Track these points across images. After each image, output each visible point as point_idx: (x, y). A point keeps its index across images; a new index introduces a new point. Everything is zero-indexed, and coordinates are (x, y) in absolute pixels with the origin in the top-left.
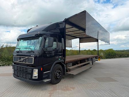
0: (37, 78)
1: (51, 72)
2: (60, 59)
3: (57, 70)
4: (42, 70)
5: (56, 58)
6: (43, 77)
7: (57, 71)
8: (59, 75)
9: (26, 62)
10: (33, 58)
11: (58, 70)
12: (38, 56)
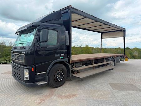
0: (28, 80)
1: (48, 73)
2: (62, 58)
3: (58, 70)
4: (33, 70)
5: (56, 56)
6: (36, 79)
7: (57, 73)
8: (61, 78)
9: (19, 60)
10: (24, 55)
11: (60, 71)
12: (29, 52)
